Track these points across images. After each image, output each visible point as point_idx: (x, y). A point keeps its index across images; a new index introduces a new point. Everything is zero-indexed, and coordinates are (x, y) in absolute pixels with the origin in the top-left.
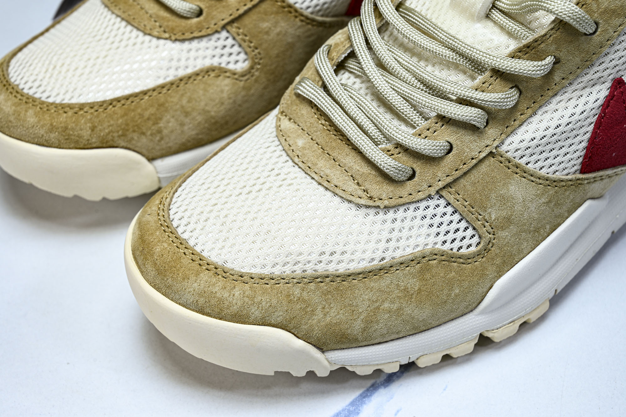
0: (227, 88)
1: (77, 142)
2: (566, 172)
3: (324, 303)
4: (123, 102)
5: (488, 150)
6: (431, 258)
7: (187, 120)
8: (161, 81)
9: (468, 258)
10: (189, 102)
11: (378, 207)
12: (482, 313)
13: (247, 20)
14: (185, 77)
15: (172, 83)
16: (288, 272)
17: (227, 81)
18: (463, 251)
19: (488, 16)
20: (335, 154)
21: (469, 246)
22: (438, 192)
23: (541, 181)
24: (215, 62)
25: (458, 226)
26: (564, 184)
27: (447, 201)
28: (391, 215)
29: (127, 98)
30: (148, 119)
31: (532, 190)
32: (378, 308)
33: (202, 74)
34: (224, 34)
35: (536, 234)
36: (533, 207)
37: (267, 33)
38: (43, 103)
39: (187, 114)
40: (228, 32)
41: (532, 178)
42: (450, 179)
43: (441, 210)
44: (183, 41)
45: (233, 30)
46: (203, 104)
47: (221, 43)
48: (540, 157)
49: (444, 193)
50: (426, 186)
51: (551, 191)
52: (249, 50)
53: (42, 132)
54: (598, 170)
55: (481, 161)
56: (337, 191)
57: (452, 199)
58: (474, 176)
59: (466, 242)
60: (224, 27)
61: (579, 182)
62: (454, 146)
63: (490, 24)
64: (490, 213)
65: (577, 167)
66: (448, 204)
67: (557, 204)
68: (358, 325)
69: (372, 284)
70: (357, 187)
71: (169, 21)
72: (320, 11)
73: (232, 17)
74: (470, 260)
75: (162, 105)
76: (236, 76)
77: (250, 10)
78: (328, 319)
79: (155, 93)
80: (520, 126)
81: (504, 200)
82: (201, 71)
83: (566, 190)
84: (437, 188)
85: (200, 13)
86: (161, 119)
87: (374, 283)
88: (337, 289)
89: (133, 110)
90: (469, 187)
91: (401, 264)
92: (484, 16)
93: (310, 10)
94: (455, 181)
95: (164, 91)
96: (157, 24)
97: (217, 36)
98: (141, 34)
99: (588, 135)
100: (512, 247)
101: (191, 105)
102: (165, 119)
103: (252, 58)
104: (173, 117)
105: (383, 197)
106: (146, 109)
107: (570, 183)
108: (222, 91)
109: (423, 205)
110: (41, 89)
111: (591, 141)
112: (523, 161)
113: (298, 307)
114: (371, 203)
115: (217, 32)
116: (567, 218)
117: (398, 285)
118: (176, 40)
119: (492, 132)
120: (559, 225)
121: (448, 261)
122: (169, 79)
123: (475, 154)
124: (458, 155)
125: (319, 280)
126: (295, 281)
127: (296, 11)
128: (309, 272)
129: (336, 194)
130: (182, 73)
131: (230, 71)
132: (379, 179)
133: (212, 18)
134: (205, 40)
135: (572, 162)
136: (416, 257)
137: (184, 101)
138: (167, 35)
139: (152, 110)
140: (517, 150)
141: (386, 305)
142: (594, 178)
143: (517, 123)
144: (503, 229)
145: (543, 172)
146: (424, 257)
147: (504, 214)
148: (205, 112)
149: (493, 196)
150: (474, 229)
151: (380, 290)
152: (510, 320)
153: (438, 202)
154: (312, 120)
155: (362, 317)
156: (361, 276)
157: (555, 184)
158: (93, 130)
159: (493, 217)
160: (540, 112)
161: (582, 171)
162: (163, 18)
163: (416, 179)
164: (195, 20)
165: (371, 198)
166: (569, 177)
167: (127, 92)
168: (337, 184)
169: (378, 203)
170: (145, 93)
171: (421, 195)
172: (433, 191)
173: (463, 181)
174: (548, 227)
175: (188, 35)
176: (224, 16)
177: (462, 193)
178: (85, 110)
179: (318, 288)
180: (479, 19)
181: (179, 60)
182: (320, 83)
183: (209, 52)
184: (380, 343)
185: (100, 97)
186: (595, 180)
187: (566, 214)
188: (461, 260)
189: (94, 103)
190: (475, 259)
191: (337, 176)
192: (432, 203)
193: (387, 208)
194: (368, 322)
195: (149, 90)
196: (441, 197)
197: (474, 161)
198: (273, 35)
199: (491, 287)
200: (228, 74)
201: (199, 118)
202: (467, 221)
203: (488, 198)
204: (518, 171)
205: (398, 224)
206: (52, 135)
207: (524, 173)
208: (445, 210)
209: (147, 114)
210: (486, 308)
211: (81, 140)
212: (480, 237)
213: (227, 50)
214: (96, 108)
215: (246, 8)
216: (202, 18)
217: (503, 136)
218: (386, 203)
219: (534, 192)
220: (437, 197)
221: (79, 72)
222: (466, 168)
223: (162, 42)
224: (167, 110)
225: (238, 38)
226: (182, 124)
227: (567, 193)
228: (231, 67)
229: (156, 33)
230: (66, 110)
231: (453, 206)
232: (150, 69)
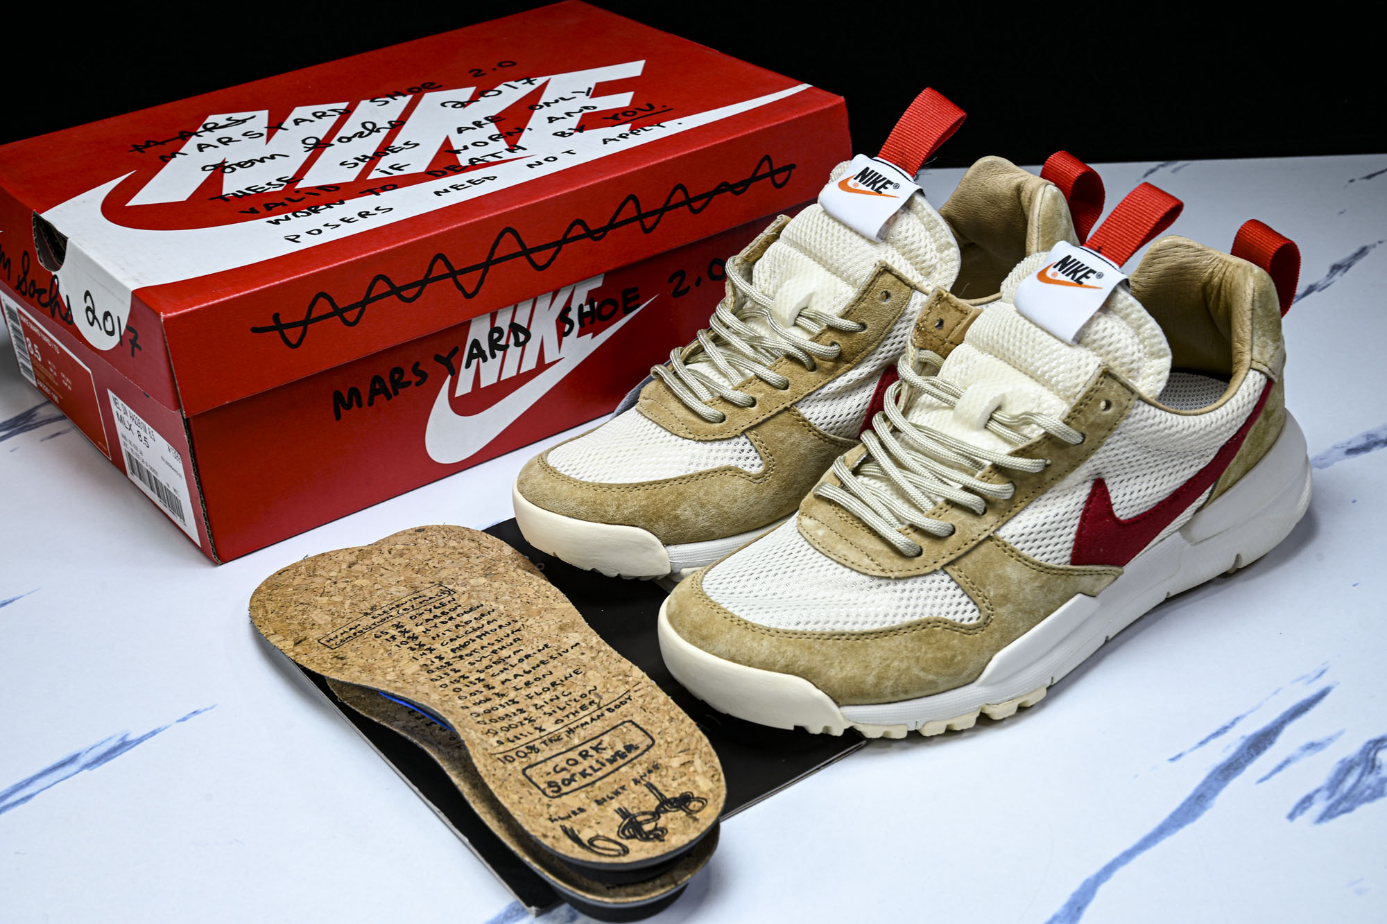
0: (741, 488)
1: (602, 516)
2: (1057, 561)
3: (841, 658)
4: (646, 487)
5: (986, 534)
6: (935, 625)
7: (702, 511)
8: (682, 474)
9: (969, 628)
10: (705, 494)
11: (889, 578)
12: (982, 685)
13: (764, 428)
14: (704, 472)
15: (692, 476)
16: (809, 630)
17: (742, 481)
18: (965, 622)
19: (986, 427)
20: (851, 539)
21: (971, 619)
22: (942, 568)
23: (1034, 566)
24: (733, 463)
25: (960, 600)
26: (1055, 572)
27: (951, 576)
28: (900, 586)
29: (650, 484)
30: (667, 505)
31: (1027, 574)
32: (888, 666)
33: (719, 472)
34: (743, 439)
35: (1031, 616)
36: (1028, 588)
37: (782, 442)
38: (576, 481)
39: (703, 506)
40: (747, 438)
41: (1027, 563)
42: (953, 557)
43: (945, 584)
44: (705, 441)
45: (752, 437)
46: (718, 498)
47: (739, 447)
48: (1032, 545)
49: (948, 569)
50: (932, 562)
51: (1045, 577)
52: (764, 455)
53: (573, 504)
54: (1088, 564)
55: (981, 543)
56: (853, 566)
57: (955, 574)
58: (975, 556)
59: (967, 615)
60: (743, 433)
61: (1070, 572)
62: (957, 528)
63: (988, 433)
64: (989, 591)
65: (1067, 559)
66: (952, 580)
67: (1050, 591)
68: (871, 680)
69: (883, 644)
70: (871, 562)
71: (694, 424)
72: (832, 429)
73: (752, 424)
74: (971, 632)
75: (681, 494)
76: (750, 478)
77: (768, 419)
78: (844, 674)
79: (676, 483)
80: (1015, 516)
81: (1001, 579)
82: (720, 469)
83: (1057, 578)
84: (942, 564)
85: (723, 419)
86: (679, 506)
87: (885, 642)
88: (852, 646)
89: (655, 495)
90: (970, 566)
91: (909, 627)
92: (983, 426)
93: (823, 427)
94: (959, 558)
95: (684, 481)
96: (684, 426)
97: (736, 440)
98: (668, 434)
99: (1075, 528)
100: (1010, 624)
101: (707, 497)
102: (682, 507)
103: (767, 463)
104: (690, 506)
105: (894, 569)
106: (667, 496)
107: (1062, 572)
108: (736, 490)
109: (929, 578)
110: (576, 472)
111: (1079, 533)
112: (1018, 547)
113: (818, 658)
114: (883, 574)
115: (736, 436)
116: (1060, 606)
117: (906, 646)
118: (699, 440)
119: (990, 518)
120: (1053, 611)
121: (951, 629)
122: (689, 473)
123: (974, 536)
124: (960, 536)
125: (836, 637)
126: (815, 636)
127: (810, 425)
128: (828, 630)
129: (852, 569)
130: (701, 469)
131: (745, 472)
132: (892, 554)
133: (734, 424)
134: (725, 443)
135: (1063, 553)
136: (922, 622)
137: (701, 493)
138: (692, 436)
139: (672, 497)
140: (1012, 537)
141: (896, 664)
142: (1084, 571)
143: (1012, 514)
144: (1000, 605)
145: (1037, 558)
146: (929, 623)
147: (1001, 592)
148: (718, 506)
149: (992, 575)
150: (975, 604)
151: (890, 650)
152: (1010, 697)
153: (943, 577)
154: (831, 515)
155: (874, 673)
156: (873, 636)
157: (1047, 570)
158: (618, 508)
159: (992, 594)
160: (1031, 507)
161: (1073, 562)
162: (690, 422)
163: (923, 556)
164: (718, 425)
165: (883, 570)
166: (1061, 566)
167: (652, 479)
168: (853, 560)
169: (890, 574)
170: (667, 481)
171: (928, 570)
172: (938, 566)
173: (965, 560)
174: (1042, 610)
175: (710, 437)
176: (744, 423)
177: (963, 570)
178: (613, 489)
179: (834, 644)
180: (978, 429)
181: (701, 457)
182: (839, 484)
183: (728, 454)
184: (889, 703)
185: (628, 481)
186: (1084, 574)
187: (1059, 603)
188: (963, 630)
189: (621, 484)
190: (975, 631)
191: (853, 555)
192: (937, 577)
193: (897, 579)
194: (880, 678)
195: (671, 480)
196: (946, 573)
197: (975, 543)
198: (787, 444)
199: (990, 660)
200: (743, 475)
201: (714, 511)
202: (969, 597)
203: (987, 576)
204: (1013, 554)
205: (906, 594)
206: (582, 508)
207: (1020, 558)
208: (949, 585)
209: (667, 500)
210: (986, 679)
211: (607, 515)
212: (980, 612)
213: (744, 454)
214: (622, 489)
215: (764, 417)
216: (724, 423)
217: (1000, 524)
218: (897, 574)
219: (1028, 576)
220: (942, 573)
221: (610, 460)
222: (967, 548)
223: (687, 441)
224: (685, 500)
225: (755, 443)
226: (697, 515)
227: (1059, 581)
228: (747, 469)
229: (682, 434)
230: (596, 488)
231: (956, 582)
232: (674, 463)
